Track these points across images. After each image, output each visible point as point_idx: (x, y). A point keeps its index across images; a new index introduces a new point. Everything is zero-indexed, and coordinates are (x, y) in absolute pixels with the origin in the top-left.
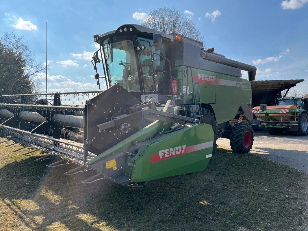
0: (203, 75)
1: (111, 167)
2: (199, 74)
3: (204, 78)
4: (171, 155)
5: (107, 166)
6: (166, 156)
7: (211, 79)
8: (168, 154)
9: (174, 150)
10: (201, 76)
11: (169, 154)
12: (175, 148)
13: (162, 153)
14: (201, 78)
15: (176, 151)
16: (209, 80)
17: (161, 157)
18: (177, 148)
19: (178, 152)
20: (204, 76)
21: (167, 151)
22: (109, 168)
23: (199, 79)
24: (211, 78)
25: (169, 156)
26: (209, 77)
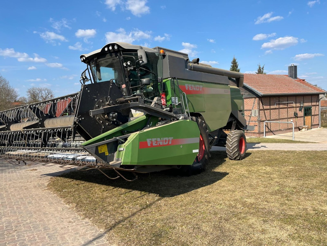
0: (190, 85)
1: (103, 152)
2: (185, 84)
3: (192, 88)
4: (158, 145)
5: (99, 150)
6: (154, 144)
7: (199, 89)
8: (155, 143)
9: (161, 140)
10: (188, 86)
11: (157, 143)
12: (162, 139)
13: (150, 141)
14: (188, 89)
15: (163, 141)
16: (197, 90)
17: (149, 145)
18: (164, 139)
19: (166, 142)
20: (192, 86)
21: (155, 140)
22: (101, 152)
23: (187, 89)
24: (199, 87)
25: (156, 145)
26: (197, 87)
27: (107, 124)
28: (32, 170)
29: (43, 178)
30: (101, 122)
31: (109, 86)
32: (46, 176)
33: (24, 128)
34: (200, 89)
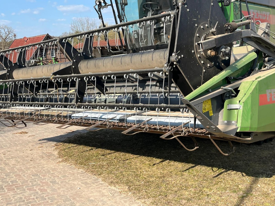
0: (255, 11)
1: (207, 110)
2: (251, 10)
6: (273, 99)
10: (253, 12)
16: (263, 18)
20: (257, 13)
21: (274, 92)
26: (263, 14)
27: (209, 65)
28: (21, 133)
29: (44, 145)
30: (202, 62)
31: (210, 4)
32: (46, 141)
33: (55, 74)
34: (266, 17)
